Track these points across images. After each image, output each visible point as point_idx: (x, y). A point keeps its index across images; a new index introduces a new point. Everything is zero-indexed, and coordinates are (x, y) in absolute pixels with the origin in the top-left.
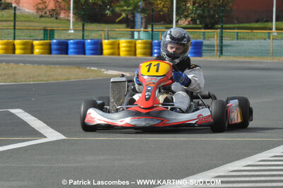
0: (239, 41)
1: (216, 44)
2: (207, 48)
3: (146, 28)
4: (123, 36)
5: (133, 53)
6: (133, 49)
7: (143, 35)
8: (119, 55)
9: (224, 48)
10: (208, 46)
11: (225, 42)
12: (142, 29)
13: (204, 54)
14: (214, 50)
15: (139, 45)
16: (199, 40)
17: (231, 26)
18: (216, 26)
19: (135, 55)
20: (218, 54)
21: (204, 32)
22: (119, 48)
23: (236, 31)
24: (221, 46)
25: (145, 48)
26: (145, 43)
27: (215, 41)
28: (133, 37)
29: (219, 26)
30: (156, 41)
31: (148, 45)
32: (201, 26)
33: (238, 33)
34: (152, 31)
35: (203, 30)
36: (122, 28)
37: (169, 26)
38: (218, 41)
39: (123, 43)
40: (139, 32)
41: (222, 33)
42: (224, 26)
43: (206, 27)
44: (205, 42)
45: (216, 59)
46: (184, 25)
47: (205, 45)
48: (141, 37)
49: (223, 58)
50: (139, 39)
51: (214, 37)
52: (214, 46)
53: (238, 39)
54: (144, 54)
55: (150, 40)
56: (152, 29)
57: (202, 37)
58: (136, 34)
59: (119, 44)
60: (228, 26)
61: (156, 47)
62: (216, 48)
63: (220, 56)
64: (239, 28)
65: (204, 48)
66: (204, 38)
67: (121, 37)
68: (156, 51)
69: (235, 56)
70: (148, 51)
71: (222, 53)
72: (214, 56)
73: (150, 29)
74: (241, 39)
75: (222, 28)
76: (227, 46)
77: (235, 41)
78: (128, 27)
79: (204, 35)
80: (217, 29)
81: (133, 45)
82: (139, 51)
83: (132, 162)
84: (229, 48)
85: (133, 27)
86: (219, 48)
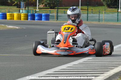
1: (55, 15)
2: (51, 17)
3: (25, 8)
4: (15, 11)
5: (20, 19)
6: (20, 17)
7: (24, 11)
8: (14, 19)
9: (58, 17)
10: (52, 16)
11: (59, 15)
12: (24, 9)
13: (50, 20)
14: (54, 18)
15: (22, 15)
16: (48, 14)
17: (62, 8)
18: (55, 8)
19: (21, 19)
20: (56, 20)
21: (50, 10)
22: (14, 17)
23: (64, 10)
24: (57, 16)
25: (25, 17)
26: (25, 14)
27: (55, 14)
28: (20, 12)
29: (57, 8)
30: (30, 14)
31: (27, 16)
33: (64, 11)
34: (28, 9)
35: (50, 9)
36: (15, 8)
38: (56, 14)
39: (15, 15)
40: (22, 10)
41: (58, 11)
42: (59, 8)
43: (51, 8)
44: (51, 14)
45: (55, 22)
46: (42, 7)
47: (51, 16)
48: (23, 12)
49: (58, 21)
50: (22, 13)
51: (54, 12)
52: (54, 16)
53: (64, 13)
54: (25, 19)
55: (27, 13)
57: (49, 12)
58: (21, 11)
59: (14, 15)
60: (60, 8)
61: (29, 16)
62: (55, 17)
63: (57, 20)
65: (50, 17)
66: (50, 13)
67: (15, 12)
68: (29, 18)
69: (63, 21)
70: (26, 18)
71: (58, 19)
72: (54, 20)
73: (27, 9)
74: (66, 13)
75: (58, 9)
76: (60, 16)
77: (63, 14)
78: (17, 7)
79: (50, 11)
80: (56, 9)
81: (20, 15)
82: (22, 18)
83: (18, 65)
84: (61, 17)
85: (20, 8)
86: (56, 17)
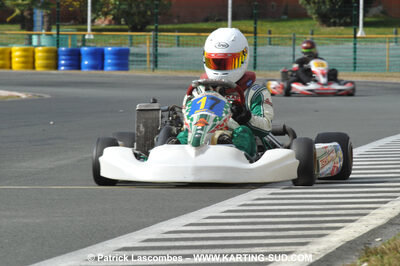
0: (180, 49)
1: (148, 52)
2: (135, 59)
3: (49, 29)
4: (16, 42)
5: (30, 65)
6: (31, 59)
7: (45, 40)
8: (11, 68)
9: (159, 59)
10: (137, 55)
11: (160, 50)
12: (44, 32)
13: (130, 67)
14: (145, 61)
15: (40, 54)
16: (124, 47)
17: (170, 27)
18: (149, 28)
19: (34, 68)
20: (152, 67)
21: (131, 36)
22: (11, 59)
23: (176, 34)
24: (156, 56)
25: (48, 58)
26: (47, 51)
27: (147, 49)
28: (31, 43)
29: (153, 27)
30: (63, 49)
31: (53, 55)
32: (126, 27)
33: (178, 37)
34: (58, 34)
35: (129, 33)
36: (15, 30)
37: (83, 27)
38: (151, 49)
39: (17, 52)
40: (39, 35)
41: (156, 37)
42: (160, 27)
43: (134, 29)
44: (133, 50)
45: (149, 74)
46: (103, 26)
47: (133, 54)
48: (42, 43)
49: (158, 73)
50: (39, 45)
51: (145, 43)
52: (145, 55)
53: (178, 45)
54: (47, 67)
55: (55, 47)
56: (58, 31)
57: (128, 42)
58: (35, 39)
59: (11, 53)
60: (165, 27)
61: (64, 57)
62: (148, 59)
63: (153, 70)
64: (180, 30)
65: (131, 58)
66: (132, 44)
67: (14, 43)
68: (63, 62)
69: (175, 70)
70: (52, 62)
71: (156, 66)
72: (145, 69)
73: (54, 32)
74: (183, 45)
75: (157, 30)
76: (163, 55)
77: (175, 49)
78: (23, 28)
79: (131, 40)
80: (149, 31)
81: (31, 54)
82: (38, 62)
84: (166, 59)
85: (31, 28)
86: (152, 59)
